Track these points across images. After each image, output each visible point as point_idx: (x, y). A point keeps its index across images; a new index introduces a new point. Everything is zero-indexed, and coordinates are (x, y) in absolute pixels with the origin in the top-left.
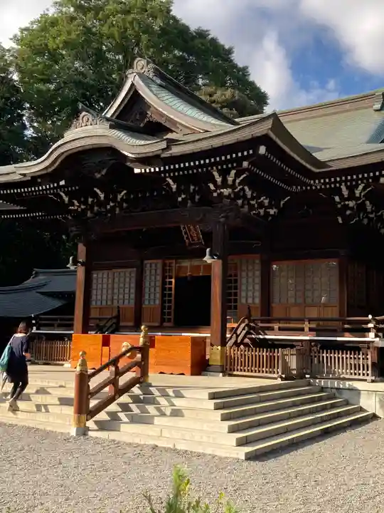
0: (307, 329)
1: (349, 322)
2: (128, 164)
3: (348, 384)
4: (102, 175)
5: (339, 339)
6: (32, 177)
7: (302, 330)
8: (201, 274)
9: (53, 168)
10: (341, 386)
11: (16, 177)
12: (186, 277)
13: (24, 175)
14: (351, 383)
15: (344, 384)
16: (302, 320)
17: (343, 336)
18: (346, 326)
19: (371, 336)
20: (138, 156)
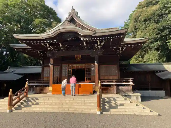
0: (114, 82)
1: (125, 80)
2: (79, 37)
3: (128, 94)
4: (70, 39)
5: (123, 84)
6: (45, 38)
7: (113, 82)
8: (79, 68)
9: (54, 36)
10: (127, 95)
11: (40, 38)
12: (75, 69)
13: (43, 37)
14: (129, 94)
15: (127, 94)
16: (113, 79)
17: (123, 83)
18: (124, 81)
19: (131, 83)
20: (84, 35)
